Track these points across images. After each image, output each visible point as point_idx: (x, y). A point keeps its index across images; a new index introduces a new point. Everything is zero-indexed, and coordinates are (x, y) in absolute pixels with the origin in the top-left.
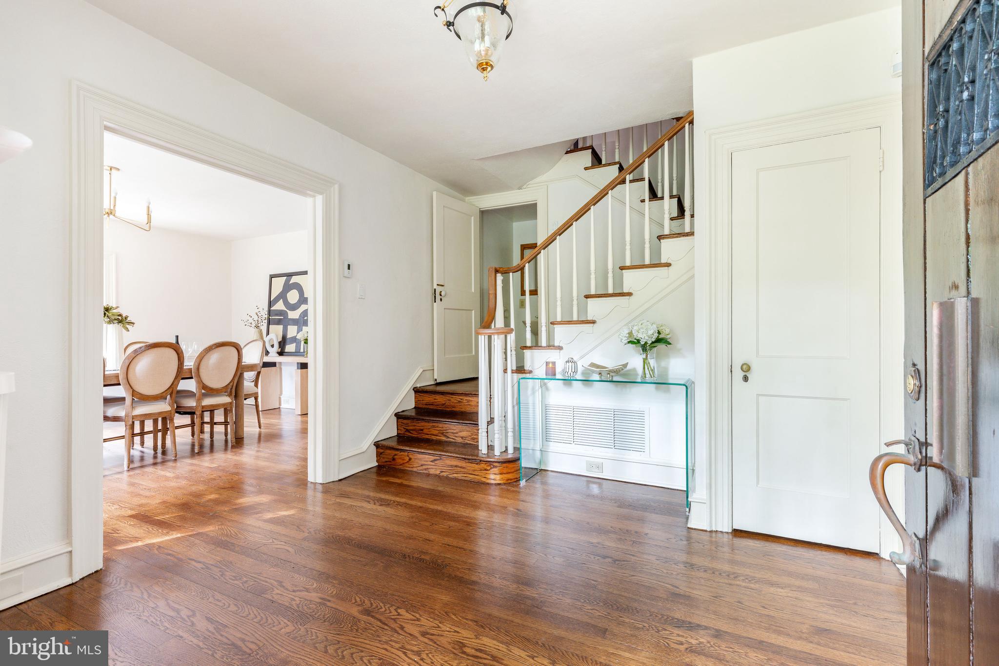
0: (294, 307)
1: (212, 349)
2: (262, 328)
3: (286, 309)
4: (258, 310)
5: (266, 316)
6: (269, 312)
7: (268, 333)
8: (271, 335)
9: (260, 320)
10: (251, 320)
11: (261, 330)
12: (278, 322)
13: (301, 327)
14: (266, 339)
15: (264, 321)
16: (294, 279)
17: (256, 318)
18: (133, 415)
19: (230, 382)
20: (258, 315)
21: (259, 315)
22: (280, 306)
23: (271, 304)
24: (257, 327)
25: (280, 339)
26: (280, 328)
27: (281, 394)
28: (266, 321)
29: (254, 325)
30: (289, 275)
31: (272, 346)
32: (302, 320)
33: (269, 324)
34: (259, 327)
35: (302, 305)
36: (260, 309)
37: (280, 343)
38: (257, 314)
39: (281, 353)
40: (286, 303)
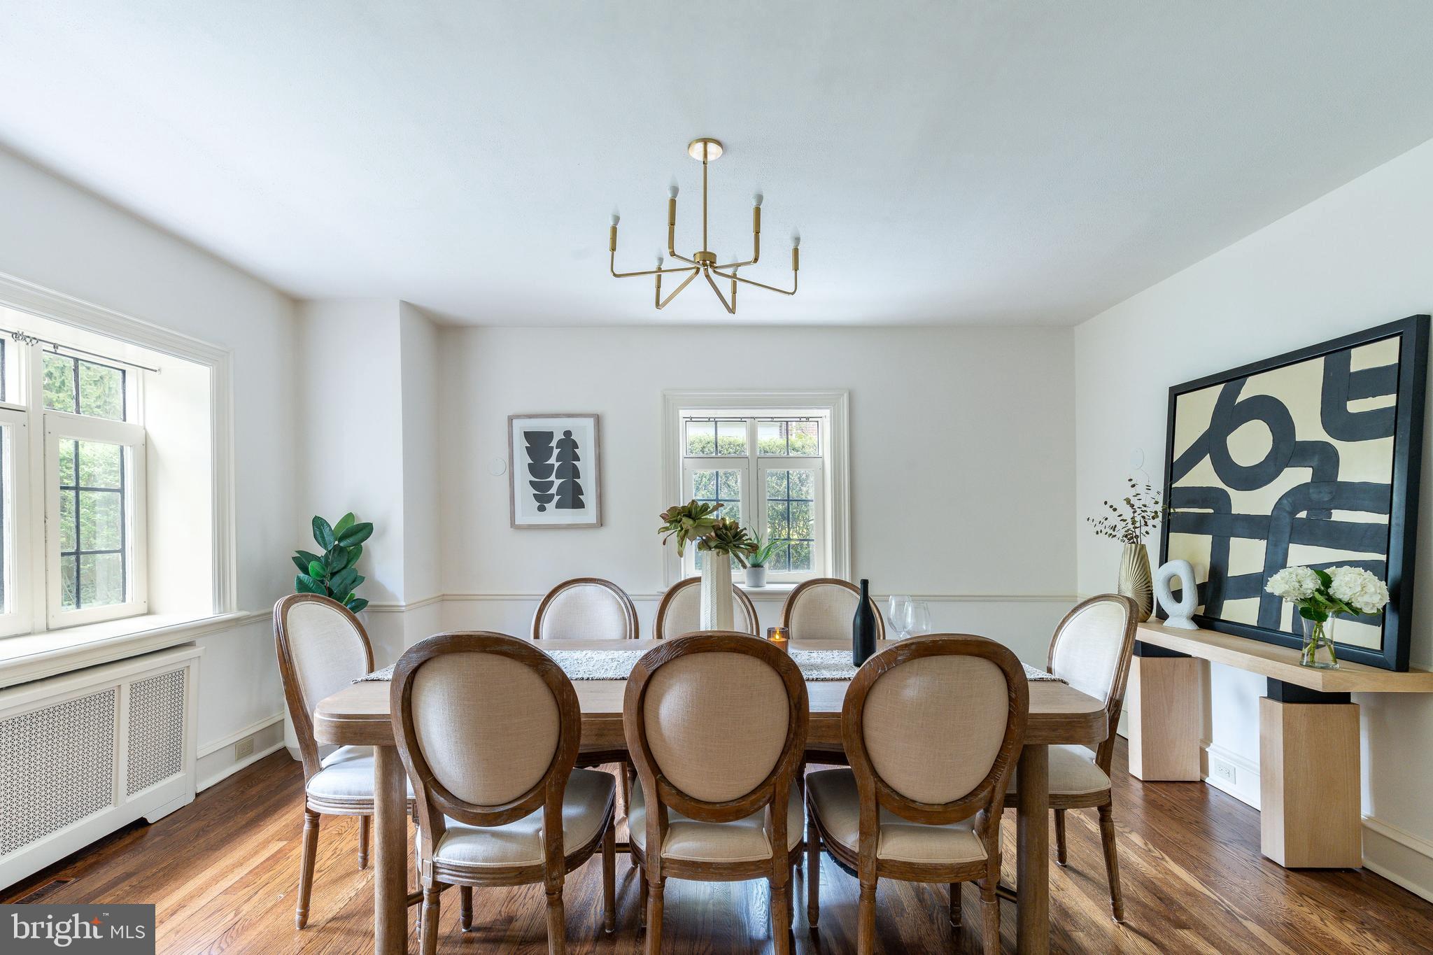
0: (1252, 478)
1: (898, 663)
2: (1144, 540)
3: (1221, 485)
4: (1134, 491)
5: (1159, 508)
6: (1169, 494)
7: (1164, 558)
8: (1176, 566)
9: (1138, 518)
10: (1114, 519)
11: (1143, 547)
12: (1196, 526)
13: (1284, 545)
14: (1158, 575)
15: (1150, 522)
16: (1252, 388)
17: (1128, 514)
18: (664, 856)
19: (981, 787)
20: (1132, 506)
21: (1137, 504)
22: (1203, 475)
23: (1173, 469)
24: (1131, 537)
25: (1202, 578)
26: (1203, 544)
27: (1208, 739)
28: (1158, 522)
29: (1120, 533)
30: (1234, 378)
31: (1177, 596)
32: (1286, 520)
33: (1167, 528)
34: (1137, 537)
35: (1287, 470)
36: (1141, 488)
37: (1201, 589)
38: (1128, 501)
39: (1207, 621)
40: (1224, 466)
